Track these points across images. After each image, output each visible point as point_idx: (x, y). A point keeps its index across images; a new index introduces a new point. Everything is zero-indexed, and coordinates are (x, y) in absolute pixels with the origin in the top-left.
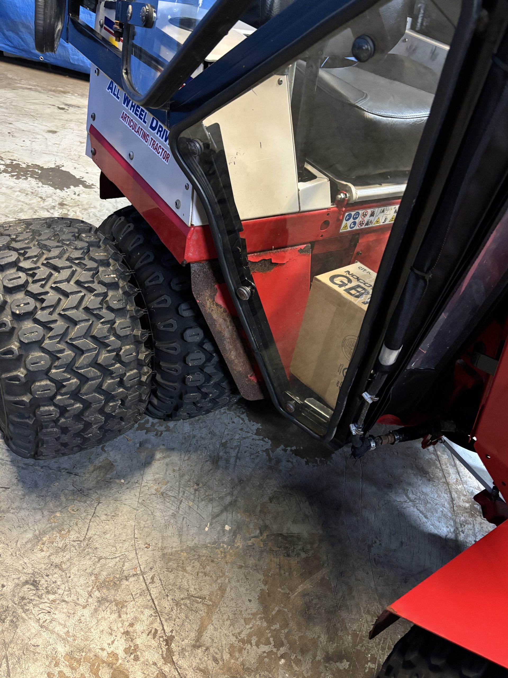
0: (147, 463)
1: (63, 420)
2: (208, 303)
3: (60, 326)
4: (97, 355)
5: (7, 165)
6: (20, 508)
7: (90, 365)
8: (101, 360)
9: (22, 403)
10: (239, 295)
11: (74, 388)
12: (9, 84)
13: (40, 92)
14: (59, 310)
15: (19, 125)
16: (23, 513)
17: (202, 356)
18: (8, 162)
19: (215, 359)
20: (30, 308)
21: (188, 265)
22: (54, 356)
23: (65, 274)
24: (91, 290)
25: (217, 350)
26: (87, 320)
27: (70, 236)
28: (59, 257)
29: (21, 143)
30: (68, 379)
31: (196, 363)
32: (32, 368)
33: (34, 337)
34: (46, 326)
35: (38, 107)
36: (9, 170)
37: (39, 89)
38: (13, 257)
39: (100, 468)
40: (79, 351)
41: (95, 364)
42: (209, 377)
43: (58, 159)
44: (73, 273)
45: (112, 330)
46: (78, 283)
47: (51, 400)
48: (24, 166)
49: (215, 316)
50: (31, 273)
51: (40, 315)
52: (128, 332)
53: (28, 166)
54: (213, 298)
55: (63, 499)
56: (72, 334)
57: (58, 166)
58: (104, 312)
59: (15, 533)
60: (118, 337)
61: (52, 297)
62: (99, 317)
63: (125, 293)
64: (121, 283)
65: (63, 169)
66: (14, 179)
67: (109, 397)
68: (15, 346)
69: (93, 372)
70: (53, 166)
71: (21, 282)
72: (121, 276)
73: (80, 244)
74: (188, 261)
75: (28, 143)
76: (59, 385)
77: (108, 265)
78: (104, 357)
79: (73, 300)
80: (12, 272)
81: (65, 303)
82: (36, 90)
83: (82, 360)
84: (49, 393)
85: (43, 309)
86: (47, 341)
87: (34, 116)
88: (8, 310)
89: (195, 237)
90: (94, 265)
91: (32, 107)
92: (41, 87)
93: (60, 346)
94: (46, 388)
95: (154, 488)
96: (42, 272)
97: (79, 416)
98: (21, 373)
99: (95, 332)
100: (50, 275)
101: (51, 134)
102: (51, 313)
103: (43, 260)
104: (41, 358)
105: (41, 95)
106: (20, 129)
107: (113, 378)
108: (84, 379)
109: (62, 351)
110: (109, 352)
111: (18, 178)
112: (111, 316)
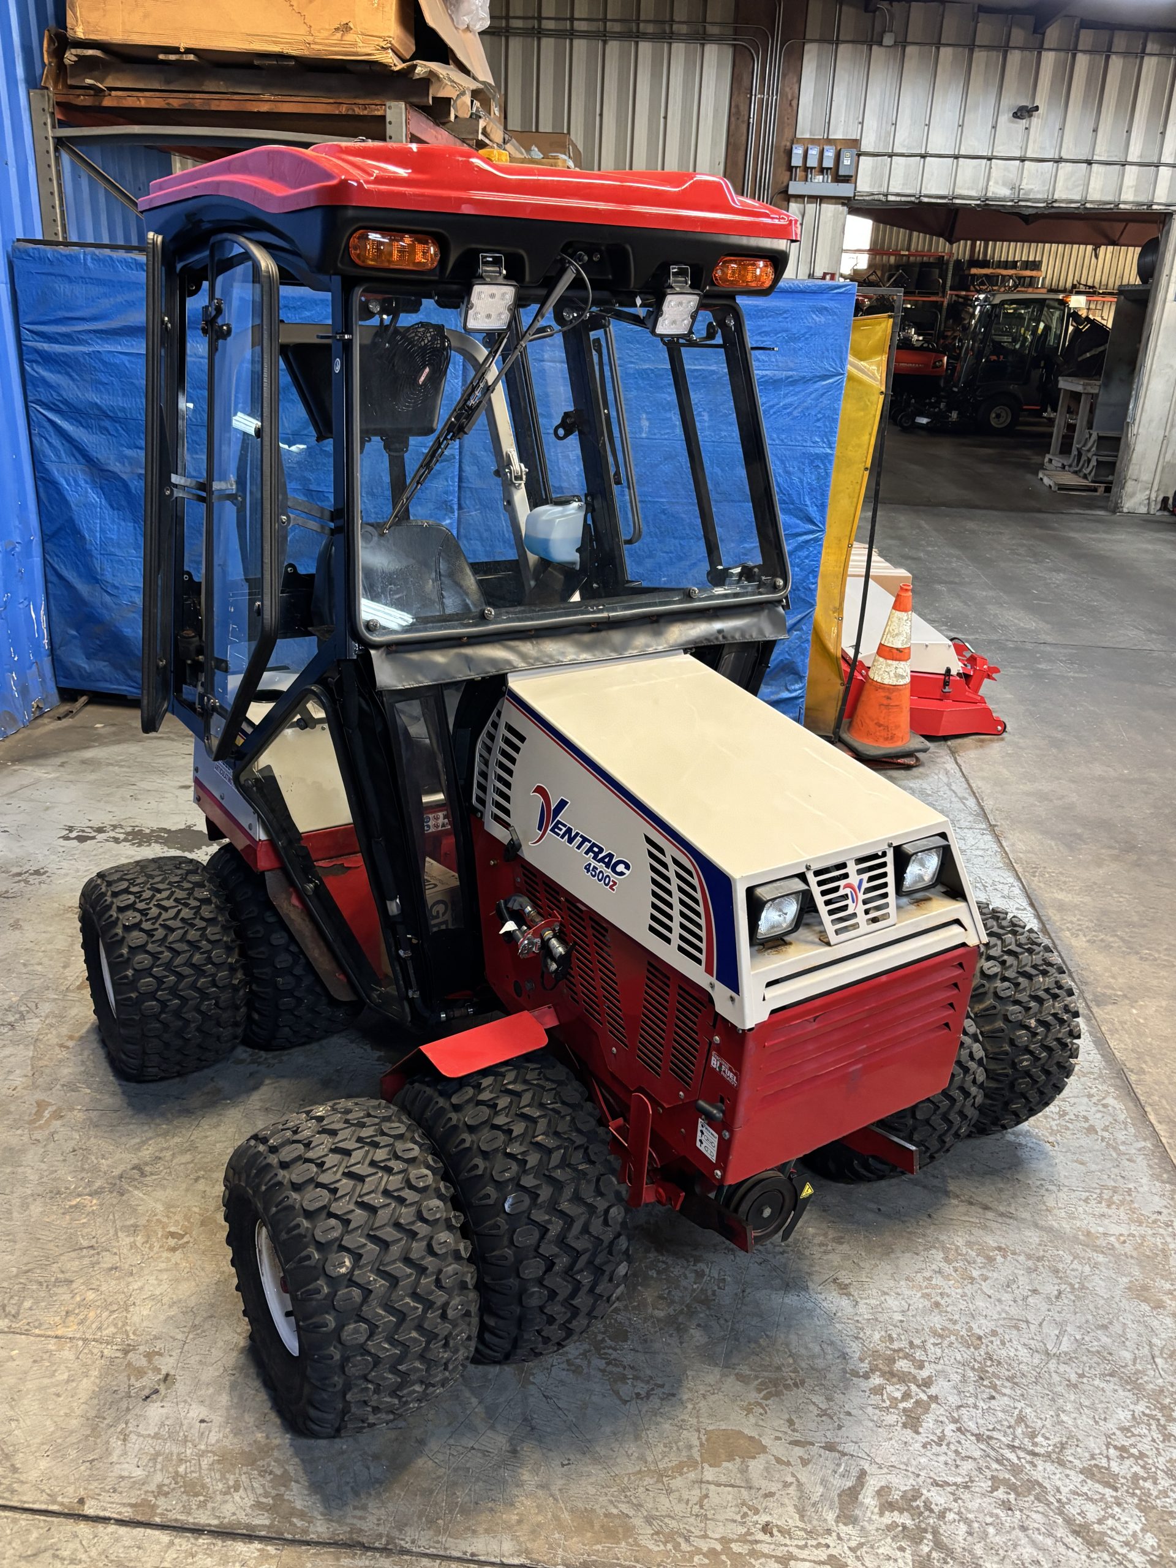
0: (256, 1088)
1: (164, 1016)
2: (285, 905)
3: (160, 933)
4: (191, 956)
5: (128, 834)
6: (128, 1124)
7: (184, 965)
8: (194, 960)
9: (133, 1019)
10: (305, 889)
11: (172, 984)
12: (133, 735)
13: (173, 740)
14: (160, 921)
15: (144, 785)
16: (131, 1127)
17: (290, 959)
18: (129, 829)
19: (303, 961)
20: (137, 920)
21: (263, 873)
22: (155, 956)
23: (165, 894)
24: (186, 905)
25: (302, 952)
26: (182, 928)
27: (171, 867)
28: (162, 882)
29: (147, 806)
30: (167, 977)
31: (284, 965)
32: (138, 967)
33: (139, 942)
34: (150, 933)
35: (169, 759)
36: (130, 838)
37: (172, 736)
38: (125, 885)
39: (208, 1093)
40: (177, 953)
41: (189, 963)
42: (299, 979)
43: (189, 818)
44: (172, 893)
45: (203, 936)
46: (176, 900)
47: (152, 996)
48: (148, 831)
49: (293, 916)
50: (144, 913)
51: (150, 947)
52: (217, 937)
53: (153, 831)
54: (289, 899)
55: (169, 1116)
56: (171, 939)
57: (190, 827)
58: (197, 921)
59: (124, 1139)
60: (209, 941)
61: (154, 911)
62: (192, 925)
63: (217, 907)
64: (214, 900)
65: (195, 828)
66: (135, 848)
67: (204, 995)
68: (125, 951)
69: (186, 971)
70: (183, 827)
71: (130, 902)
72: (215, 894)
73: (179, 872)
74: (261, 869)
75: (154, 804)
76: (160, 980)
77: (204, 886)
78: (197, 958)
79: (172, 913)
80: (124, 896)
81: (165, 915)
82: (169, 739)
83: (179, 960)
84: (151, 988)
85: (147, 920)
86: (150, 945)
87: (162, 772)
88: (120, 925)
89: (264, 849)
90: (190, 886)
91: (160, 761)
92: (175, 733)
93: (160, 949)
94: (148, 985)
95: (258, 1105)
96: (147, 894)
97: (177, 1014)
98: (130, 973)
99: (189, 937)
100: (160, 914)
101: (184, 790)
102: (153, 924)
103: (149, 886)
104: (145, 959)
105: (175, 743)
106: (144, 790)
107: (206, 977)
108: (180, 977)
109: (162, 953)
110: (202, 953)
111: (140, 845)
112: (204, 924)
